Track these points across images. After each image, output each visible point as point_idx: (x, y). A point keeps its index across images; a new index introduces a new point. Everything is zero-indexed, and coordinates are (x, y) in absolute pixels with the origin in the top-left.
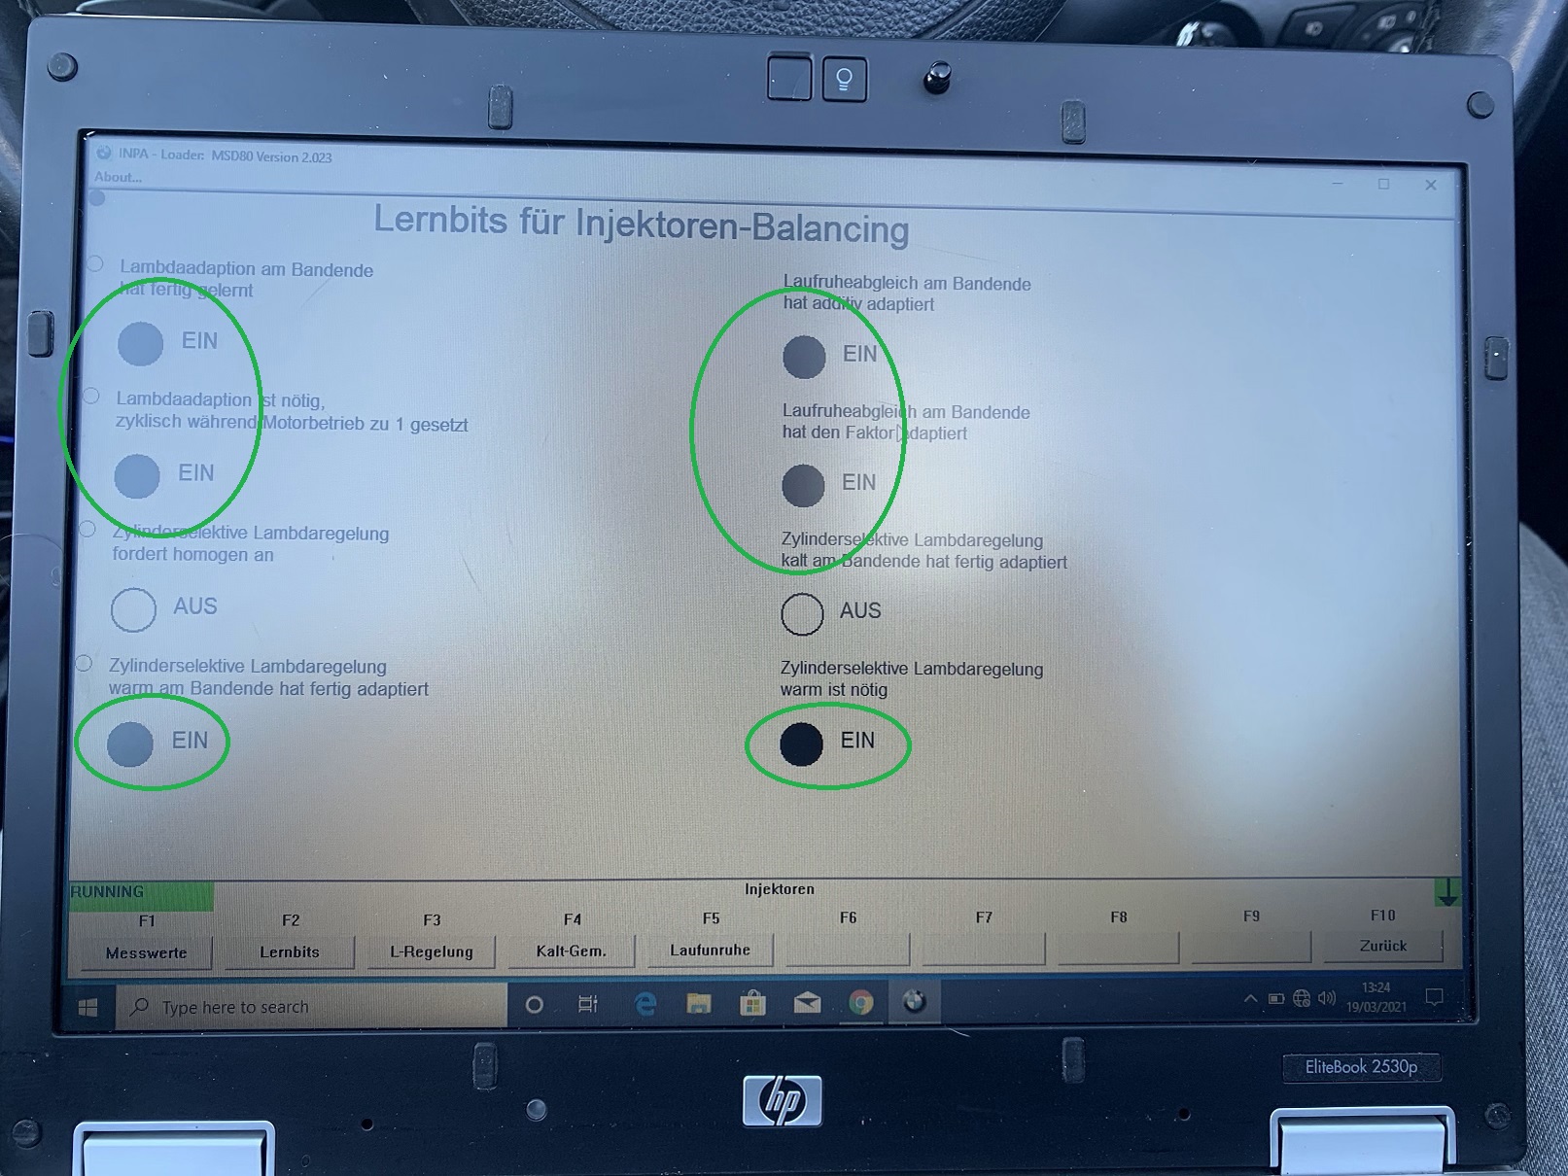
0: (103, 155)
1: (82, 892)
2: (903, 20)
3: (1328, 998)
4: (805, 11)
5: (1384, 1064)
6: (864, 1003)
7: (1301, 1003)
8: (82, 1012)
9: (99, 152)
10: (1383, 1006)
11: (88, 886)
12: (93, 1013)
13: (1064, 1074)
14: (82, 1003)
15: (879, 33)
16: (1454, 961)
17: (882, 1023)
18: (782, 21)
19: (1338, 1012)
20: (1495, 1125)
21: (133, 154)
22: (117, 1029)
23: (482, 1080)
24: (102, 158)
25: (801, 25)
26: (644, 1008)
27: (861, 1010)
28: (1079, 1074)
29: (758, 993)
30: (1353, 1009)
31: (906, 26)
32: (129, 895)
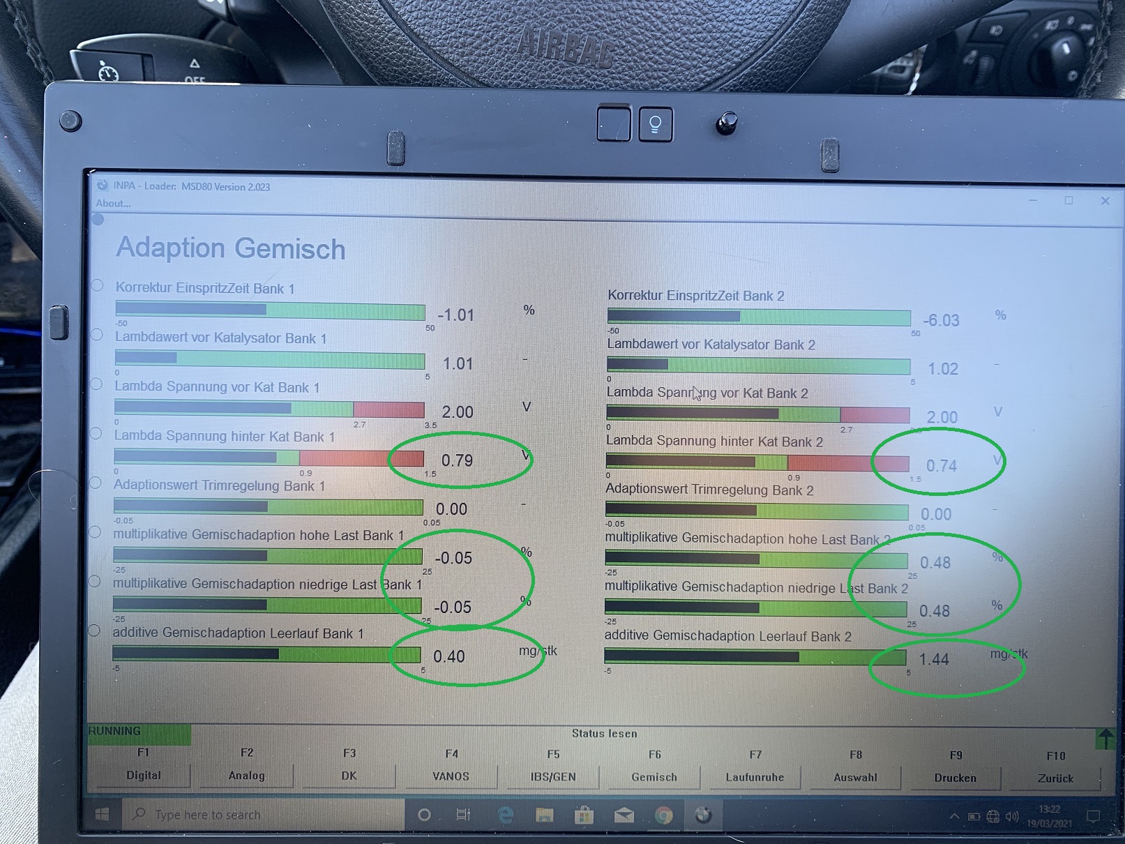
0: (102, 187)
1: (96, 731)
3: (1014, 816)
4: (623, 69)
6: (666, 816)
7: (993, 820)
9: (98, 184)
10: (1054, 823)
11: (100, 727)
12: (106, 818)
14: (98, 811)
16: (1108, 790)
17: (679, 831)
19: (1021, 827)
21: (124, 185)
22: (123, 829)
24: (102, 189)
26: (505, 818)
27: (664, 821)
29: (588, 809)
30: (1031, 825)
32: (130, 733)
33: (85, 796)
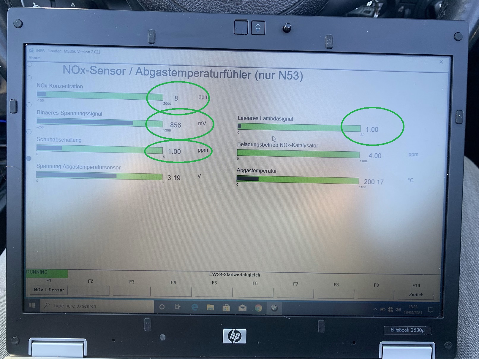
0: (31, 51)
1: (29, 272)
2: (277, 8)
3: (399, 309)
4: (246, 5)
5: (415, 329)
6: (259, 308)
7: (390, 311)
8: (30, 306)
9: (30, 50)
10: (415, 312)
11: (31, 270)
12: (34, 307)
13: (318, 330)
14: (30, 304)
15: (269, 12)
16: (437, 299)
17: (264, 314)
18: (239, 8)
19: (402, 314)
20: (447, 348)
21: (40, 51)
22: (41, 311)
23: (147, 328)
24: (31, 52)
25: (245, 9)
26: (194, 308)
27: (259, 310)
28: (323, 330)
29: (228, 305)
30: (406, 313)
31: (278, 10)
32: (43, 273)
33: (25, 298)
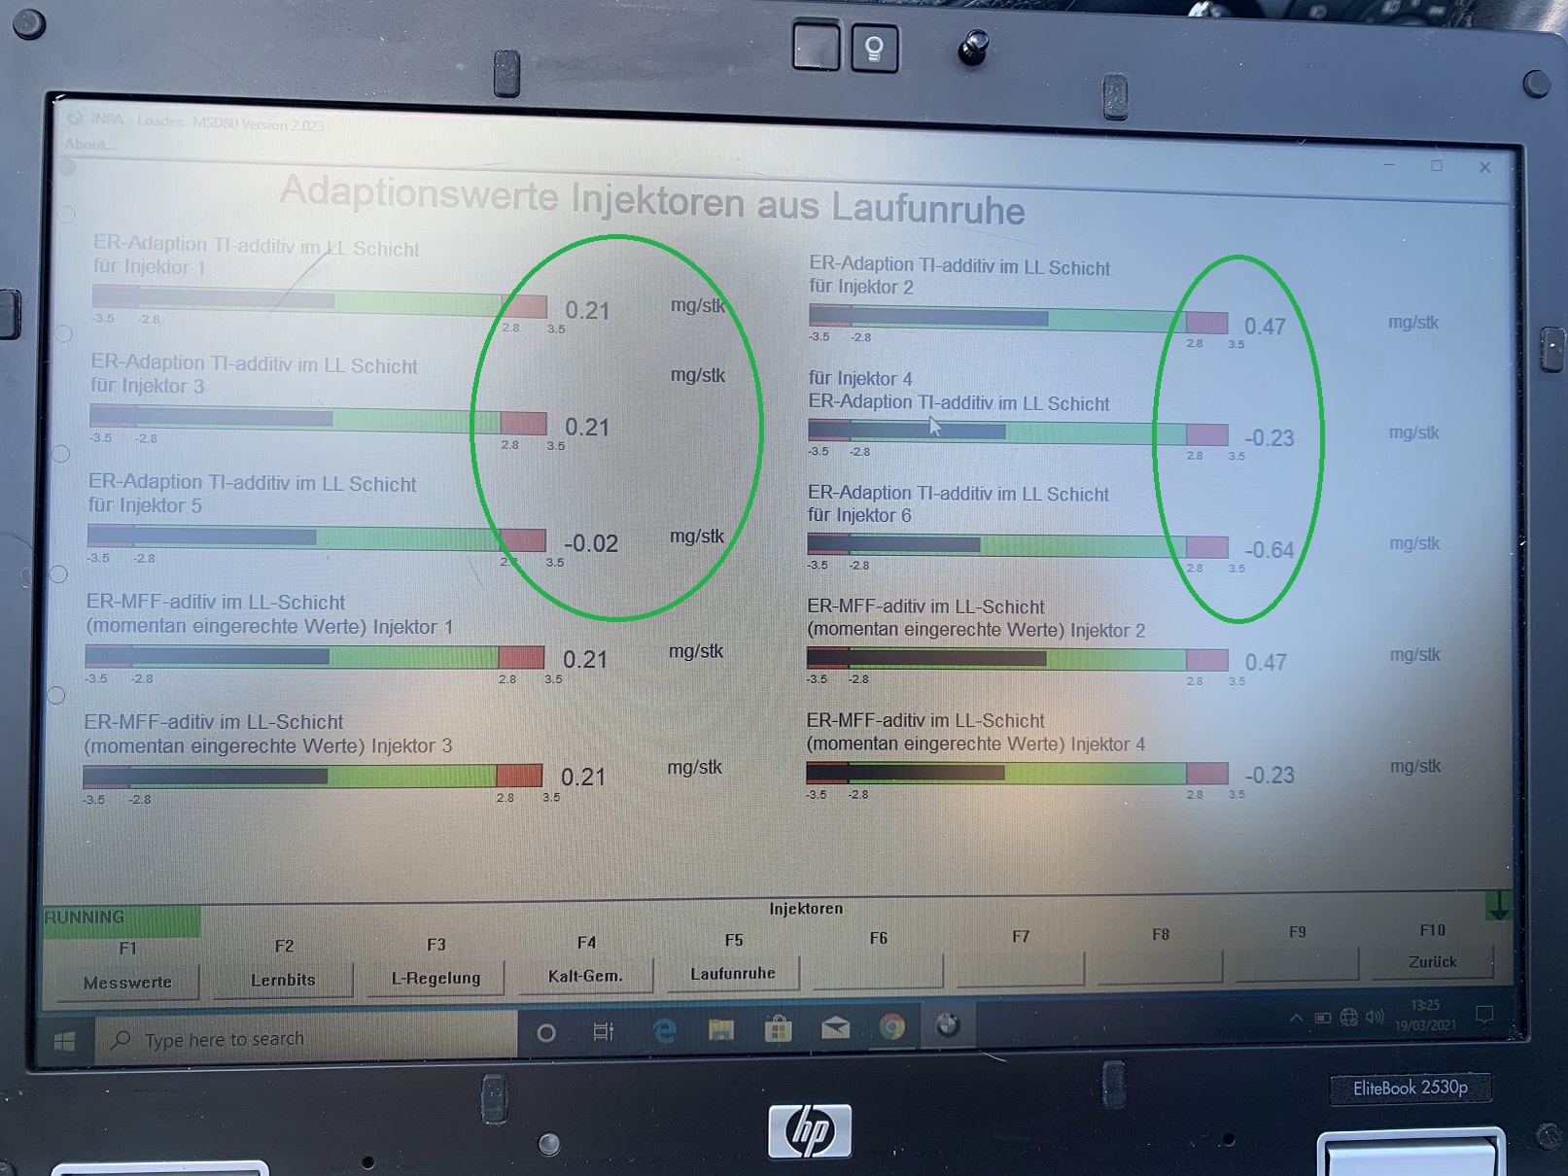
0: (74, 120)
1: (56, 918)
3: (1377, 1016)
5: (1434, 1085)
6: (895, 1028)
7: (1349, 1022)
8: (58, 1046)
9: (69, 117)
10: (1433, 1024)
11: (63, 911)
12: (71, 1047)
13: (1105, 1099)
14: (57, 1037)
16: (1504, 976)
17: (914, 1048)
19: (1387, 1031)
20: (1546, 1146)
21: (106, 118)
22: (97, 1064)
23: (492, 1116)
24: (72, 123)
26: (663, 1035)
27: (892, 1035)
28: (1120, 1098)
29: (784, 1018)
30: (1401, 1028)
32: (108, 920)
33: (40, 1016)
